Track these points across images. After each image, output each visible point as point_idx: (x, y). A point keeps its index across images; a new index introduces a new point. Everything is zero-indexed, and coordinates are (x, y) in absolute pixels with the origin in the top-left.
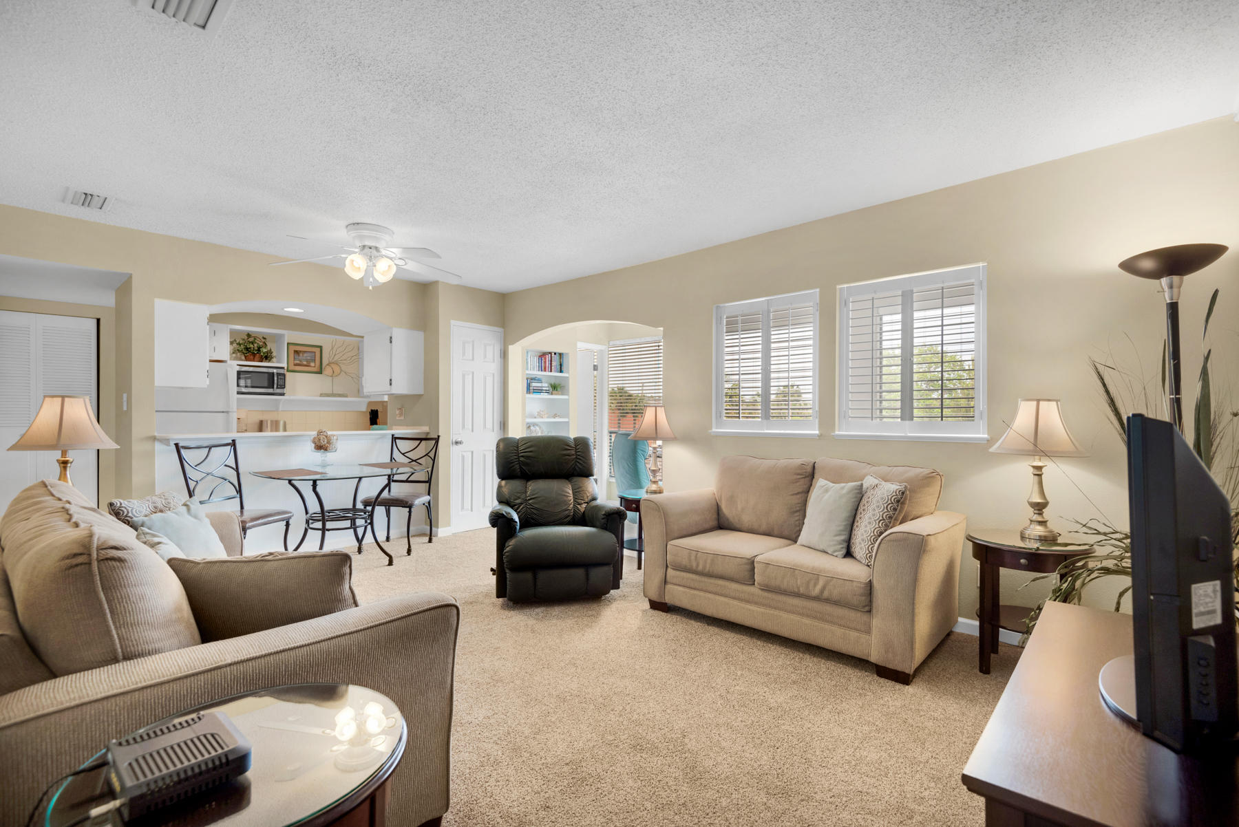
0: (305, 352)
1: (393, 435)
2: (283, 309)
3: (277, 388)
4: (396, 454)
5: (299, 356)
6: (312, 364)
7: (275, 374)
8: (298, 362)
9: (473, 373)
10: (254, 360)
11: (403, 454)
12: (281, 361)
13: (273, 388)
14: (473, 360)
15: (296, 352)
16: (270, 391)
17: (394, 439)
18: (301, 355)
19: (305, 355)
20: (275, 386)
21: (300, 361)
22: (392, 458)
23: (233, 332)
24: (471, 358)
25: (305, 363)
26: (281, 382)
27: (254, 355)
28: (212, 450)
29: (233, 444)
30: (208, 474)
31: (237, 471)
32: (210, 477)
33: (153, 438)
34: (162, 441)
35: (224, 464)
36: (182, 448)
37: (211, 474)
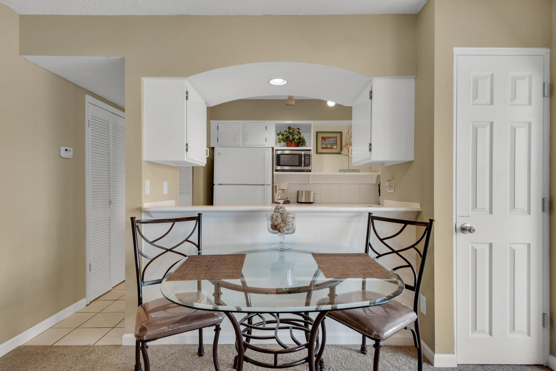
0: (330, 137)
1: (370, 214)
3: (304, 166)
4: (373, 240)
5: (325, 141)
6: (335, 147)
7: (303, 155)
8: (324, 146)
9: (492, 124)
10: (291, 146)
11: (382, 240)
12: (310, 145)
13: (301, 166)
14: (492, 103)
15: (323, 138)
17: (372, 218)
18: (327, 140)
19: (330, 140)
20: (303, 164)
21: (326, 145)
22: (368, 245)
23: (277, 126)
24: (488, 100)
25: (329, 146)
26: (307, 162)
27: (291, 141)
28: (176, 223)
29: (198, 219)
30: (167, 250)
31: (198, 246)
32: (169, 252)
33: (140, 210)
34: (148, 213)
35: (187, 240)
36: (138, 222)
37: (171, 250)
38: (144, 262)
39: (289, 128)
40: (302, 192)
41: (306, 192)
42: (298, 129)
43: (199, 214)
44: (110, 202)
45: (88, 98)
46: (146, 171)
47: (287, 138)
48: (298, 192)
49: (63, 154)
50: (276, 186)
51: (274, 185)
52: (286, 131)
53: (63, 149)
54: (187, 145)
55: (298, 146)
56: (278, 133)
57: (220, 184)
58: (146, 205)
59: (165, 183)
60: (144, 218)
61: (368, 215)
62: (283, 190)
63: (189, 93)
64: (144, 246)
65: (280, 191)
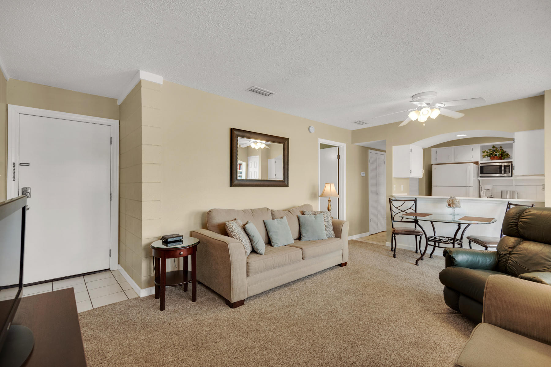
1: (509, 202)
2: (456, 136)
3: (504, 173)
7: (503, 165)
10: (494, 160)
16: (501, 175)
17: (509, 204)
20: (503, 172)
23: (482, 147)
26: (507, 170)
27: (494, 156)
28: (406, 202)
29: (415, 200)
30: (402, 211)
31: (415, 211)
32: (403, 212)
33: (392, 196)
34: (395, 197)
35: (410, 208)
36: (392, 200)
37: (404, 211)
38: (393, 214)
39: (494, 147)
40: (507, 191)
41: (510, 191)
42: (501, 147)
43: (416, 199)
44: (377, 194)
45: (370, 151)
46: (394, 181)
47: (491, 154)
48: (502, 191)
49: (362, 175)
50: (482, 187)
51: (481, 186)
52: (490, 150)
53: (362, 173)
54: (411, 171)
55: (501, 159)
56: (483, 151)
57: (437, 186)
58: (394, 194)
59: (402, 186)
60: (393, 199)
61: (508, 202)
62: (488, 190)
63: (412, 149)
64: (393, 208)
65: (485, 191)
